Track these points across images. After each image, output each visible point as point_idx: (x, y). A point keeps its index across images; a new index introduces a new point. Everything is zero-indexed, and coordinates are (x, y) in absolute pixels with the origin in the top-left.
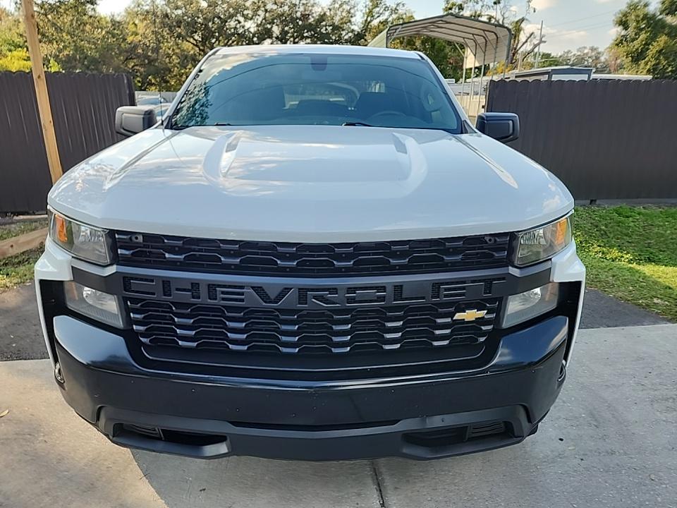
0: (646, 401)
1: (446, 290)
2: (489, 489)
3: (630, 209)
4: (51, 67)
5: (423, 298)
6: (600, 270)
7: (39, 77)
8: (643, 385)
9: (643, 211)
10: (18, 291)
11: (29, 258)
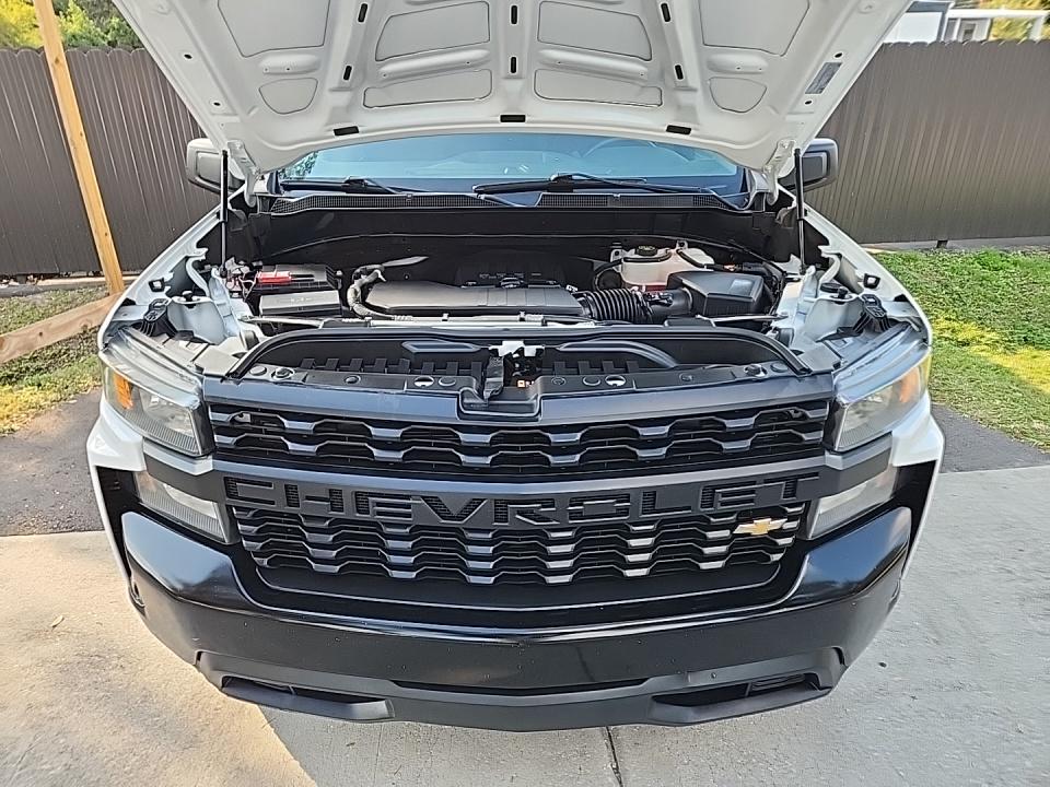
0: (1012, 600)
1: (724, 495)
2: (774, 746)
3: (1001, 255)
4: (70, 14)
5: (689, 508)
6: (949, 371)
7: (57, 61)
8: (1009, 572)
9: (1021, 258)
10: (59, 414)
11: (68, 350)
